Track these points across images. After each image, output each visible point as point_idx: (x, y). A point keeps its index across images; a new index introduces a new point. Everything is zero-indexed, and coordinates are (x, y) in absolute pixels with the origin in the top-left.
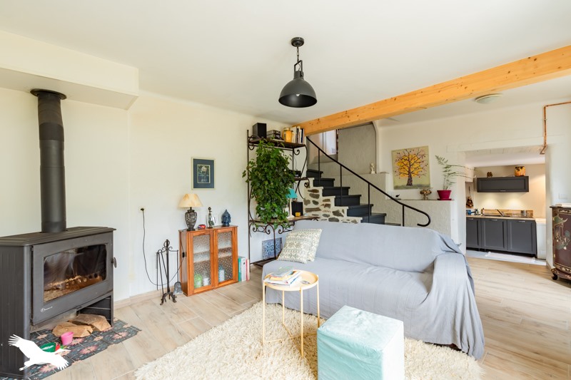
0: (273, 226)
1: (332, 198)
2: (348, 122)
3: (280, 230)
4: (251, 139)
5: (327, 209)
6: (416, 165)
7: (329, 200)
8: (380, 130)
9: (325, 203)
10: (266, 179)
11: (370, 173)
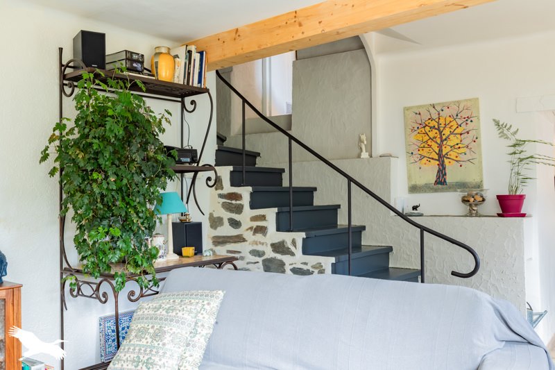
0: (114, 282)
1: (271, 213)
2: (300, 36)
3: (132, 293)
4: (68, 71)
5: (259, 237)
6: (454, 140)
7: (263, 218)
8: (380, 62)
9: (255, 224)
10: (99, 168)
11: (359, 156)
